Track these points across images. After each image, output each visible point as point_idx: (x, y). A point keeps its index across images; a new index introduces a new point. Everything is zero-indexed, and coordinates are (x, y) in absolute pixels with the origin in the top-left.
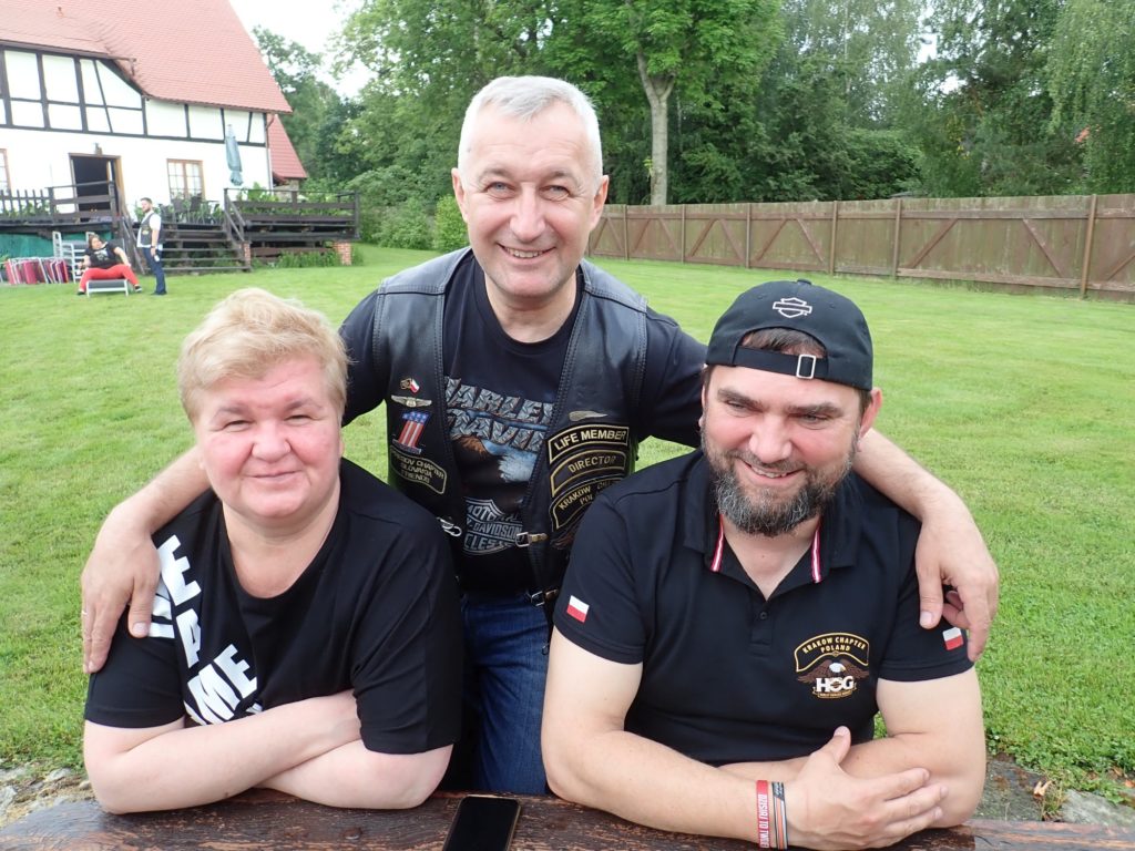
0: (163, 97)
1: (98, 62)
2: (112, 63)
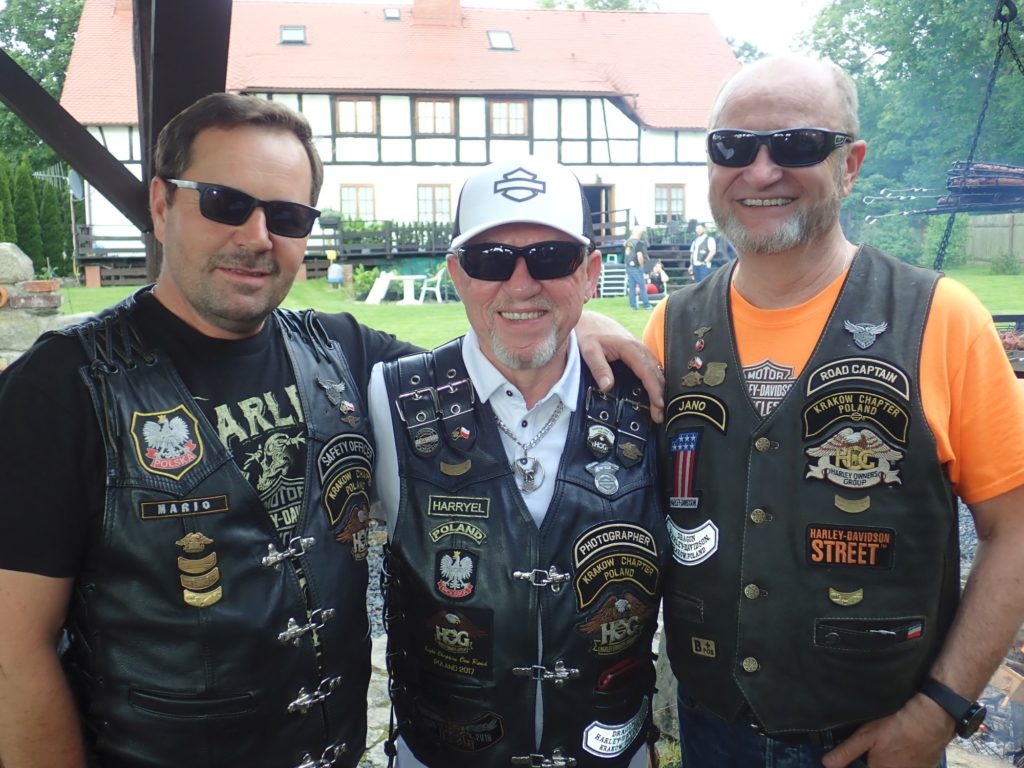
0: (658, 126)
1: (605, 100)
2: (618, 100)
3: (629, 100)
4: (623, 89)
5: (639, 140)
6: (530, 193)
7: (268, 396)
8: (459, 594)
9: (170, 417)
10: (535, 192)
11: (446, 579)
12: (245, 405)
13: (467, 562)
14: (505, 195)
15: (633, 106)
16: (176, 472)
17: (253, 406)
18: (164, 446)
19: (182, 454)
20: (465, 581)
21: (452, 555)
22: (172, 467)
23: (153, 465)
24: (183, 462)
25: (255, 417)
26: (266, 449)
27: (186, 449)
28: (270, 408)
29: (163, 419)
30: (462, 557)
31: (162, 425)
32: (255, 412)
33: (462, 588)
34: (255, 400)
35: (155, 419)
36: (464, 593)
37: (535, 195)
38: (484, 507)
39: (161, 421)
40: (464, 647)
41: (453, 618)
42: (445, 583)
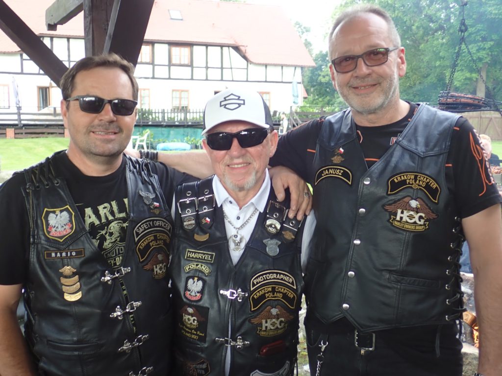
0: (257, 62)
1: (230, 48)
2: (237, 48)
3: (242, 48)
4: (239, 43)
5: (247, 69)
6: (237, 106)
7: (114, 203)
8: (194, 299)
9: (61, 211)
10: (240, 105)
11: (189, 291)
12: (100, 208)
13: (200, 283)
14: (225, 107)
15: (244, 51)
16: (61, 238)
17: (105, 208)
18: (57, 226)
19: (65, 229)
20: (198, 292)
21: (193, 279)
22: (59, 235)
23: (51, 234)
24: (65, 233)
25: (105, 213)
26: (109, 229)
27: (67, 227)
28: (113, 209)
29: (58, 212)
30: (198, 280)
31: (57, 215)
32: (105, 210)
33: (196, 296)
34: (106, 205)
35: (54, 212)
36: (197, 298)
37: (240, 106)
38: (211, 258)
39: (56, 213)
40: (194, 325)
41: (190, 310)
42: (189, 293)
